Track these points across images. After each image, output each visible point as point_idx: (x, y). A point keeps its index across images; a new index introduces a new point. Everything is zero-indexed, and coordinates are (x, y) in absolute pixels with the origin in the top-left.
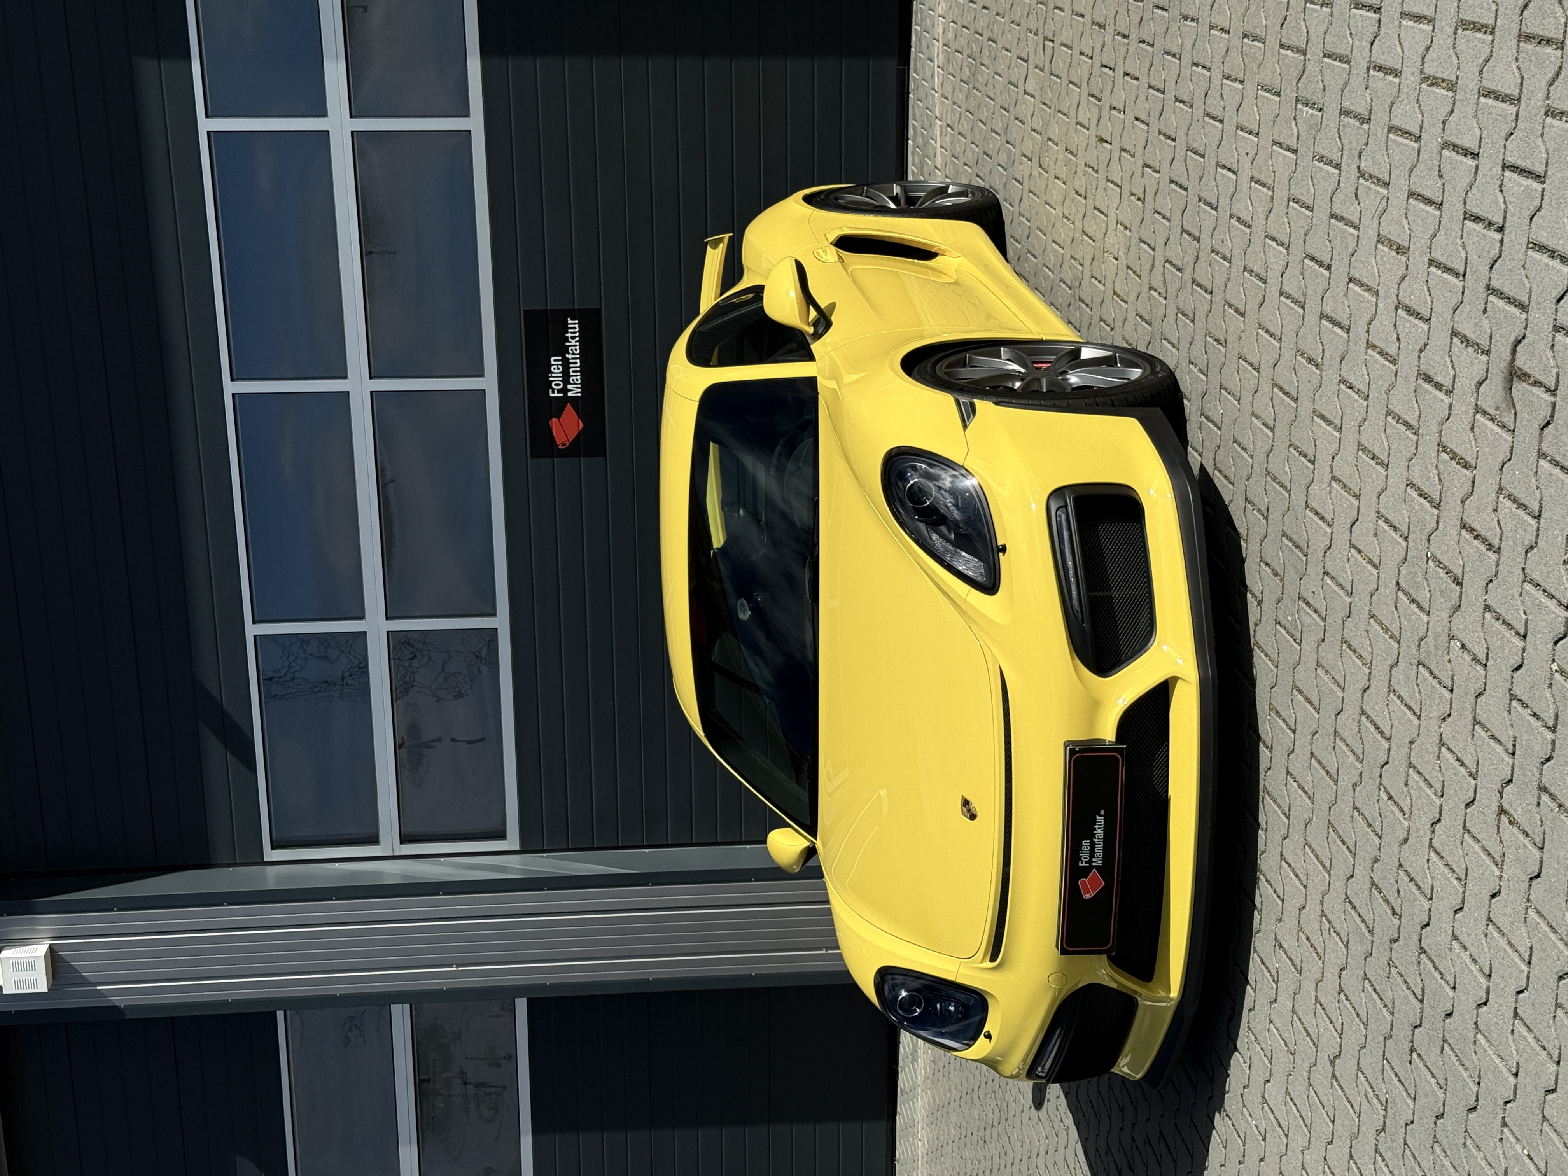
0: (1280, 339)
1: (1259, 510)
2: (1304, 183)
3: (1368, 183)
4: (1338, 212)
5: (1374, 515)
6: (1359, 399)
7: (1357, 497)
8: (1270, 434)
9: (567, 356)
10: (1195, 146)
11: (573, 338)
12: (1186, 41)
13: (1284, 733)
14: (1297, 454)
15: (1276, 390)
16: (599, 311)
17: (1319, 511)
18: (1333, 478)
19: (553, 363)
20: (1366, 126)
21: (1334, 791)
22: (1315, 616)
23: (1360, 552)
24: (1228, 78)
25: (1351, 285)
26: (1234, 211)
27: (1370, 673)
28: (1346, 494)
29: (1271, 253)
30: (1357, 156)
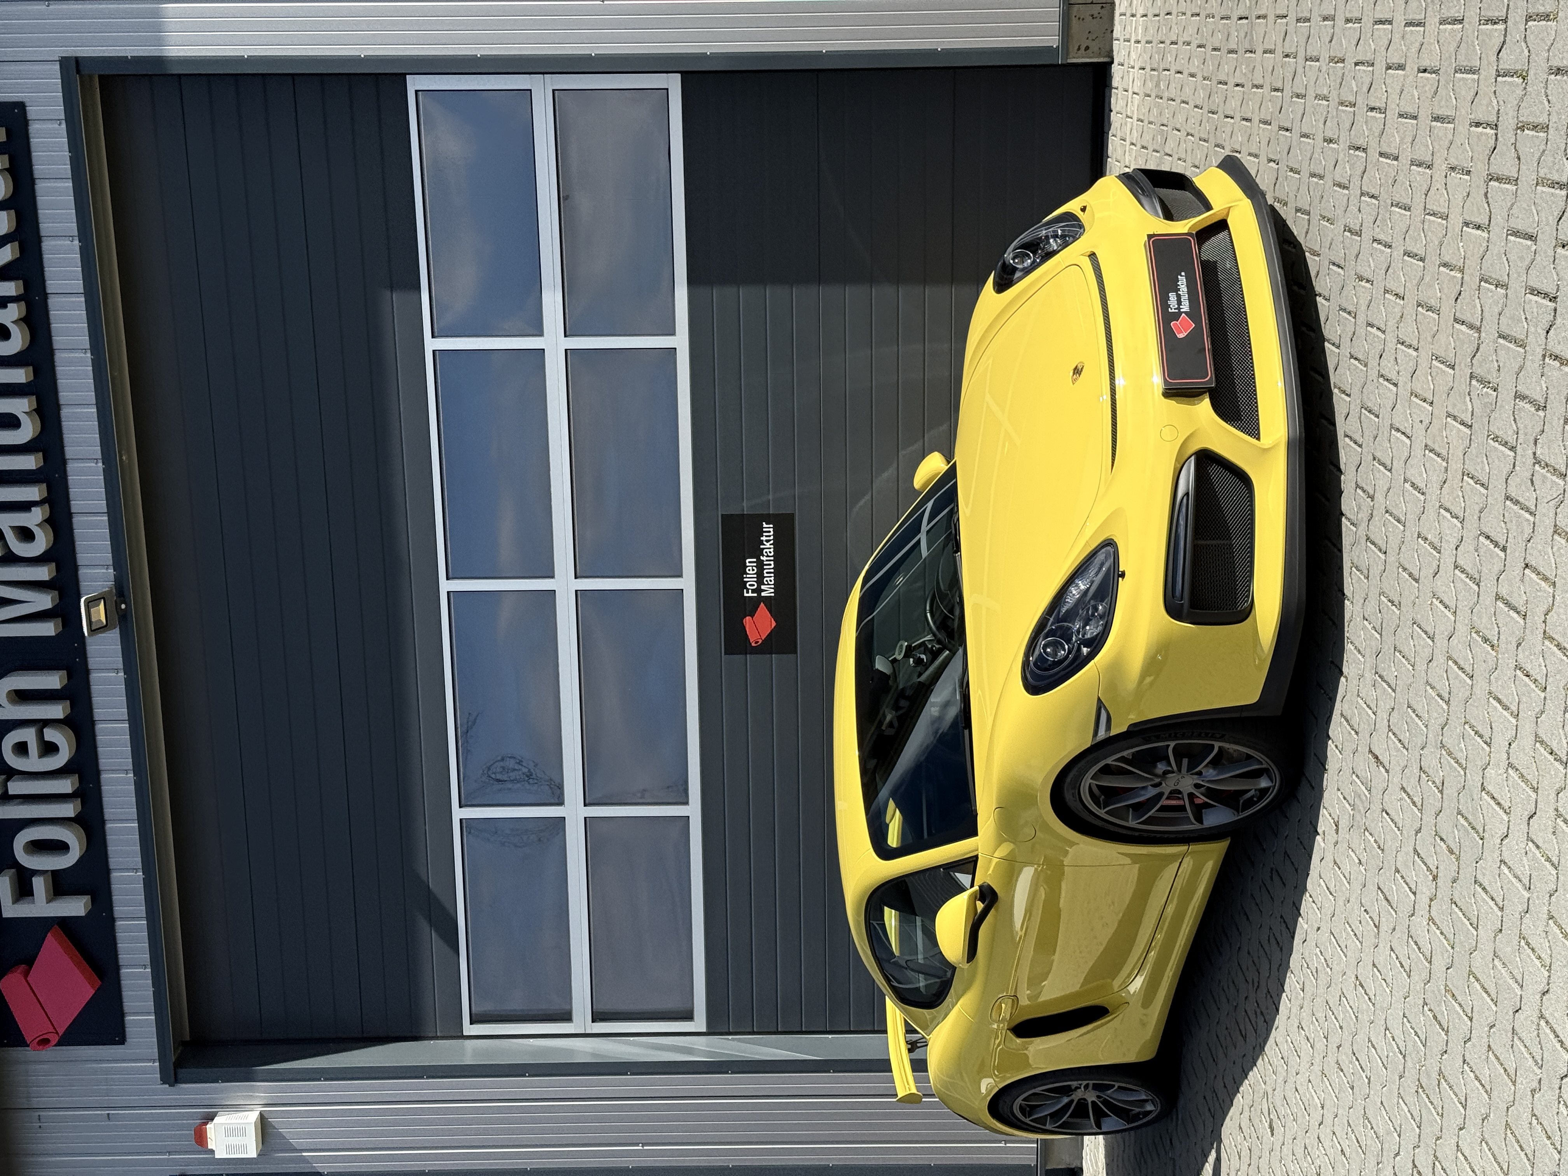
0: (1455, 612)
1: (1434, 782)
2: (1479, 460)
3: (1544, 471)
4: (1513, 495)
5: (1553, 814)
6: (1536, 689)
7: (1535, 790)
8: (1445, 707)
9: (762, 558)
10: (1369, 405)
11: (767, 541)
12: (1361, 302)
13: (1460, 1018)
14: (1473, 733)
15: (1450, 662)
16: (792, 516)
17: (1495, 795)
18: (1510, 765)
19: (748, 564)
20: (1541, 413)
21: (1512, 1091)
22: (1492, 903)
23: (1538, 847)
24: (1402, 344)
25: (1527, 571)
26: (1408, 475)
27: (1549, 976)
28: (1522, 784)
29: (1445, 524)
30: (1532, 442)
